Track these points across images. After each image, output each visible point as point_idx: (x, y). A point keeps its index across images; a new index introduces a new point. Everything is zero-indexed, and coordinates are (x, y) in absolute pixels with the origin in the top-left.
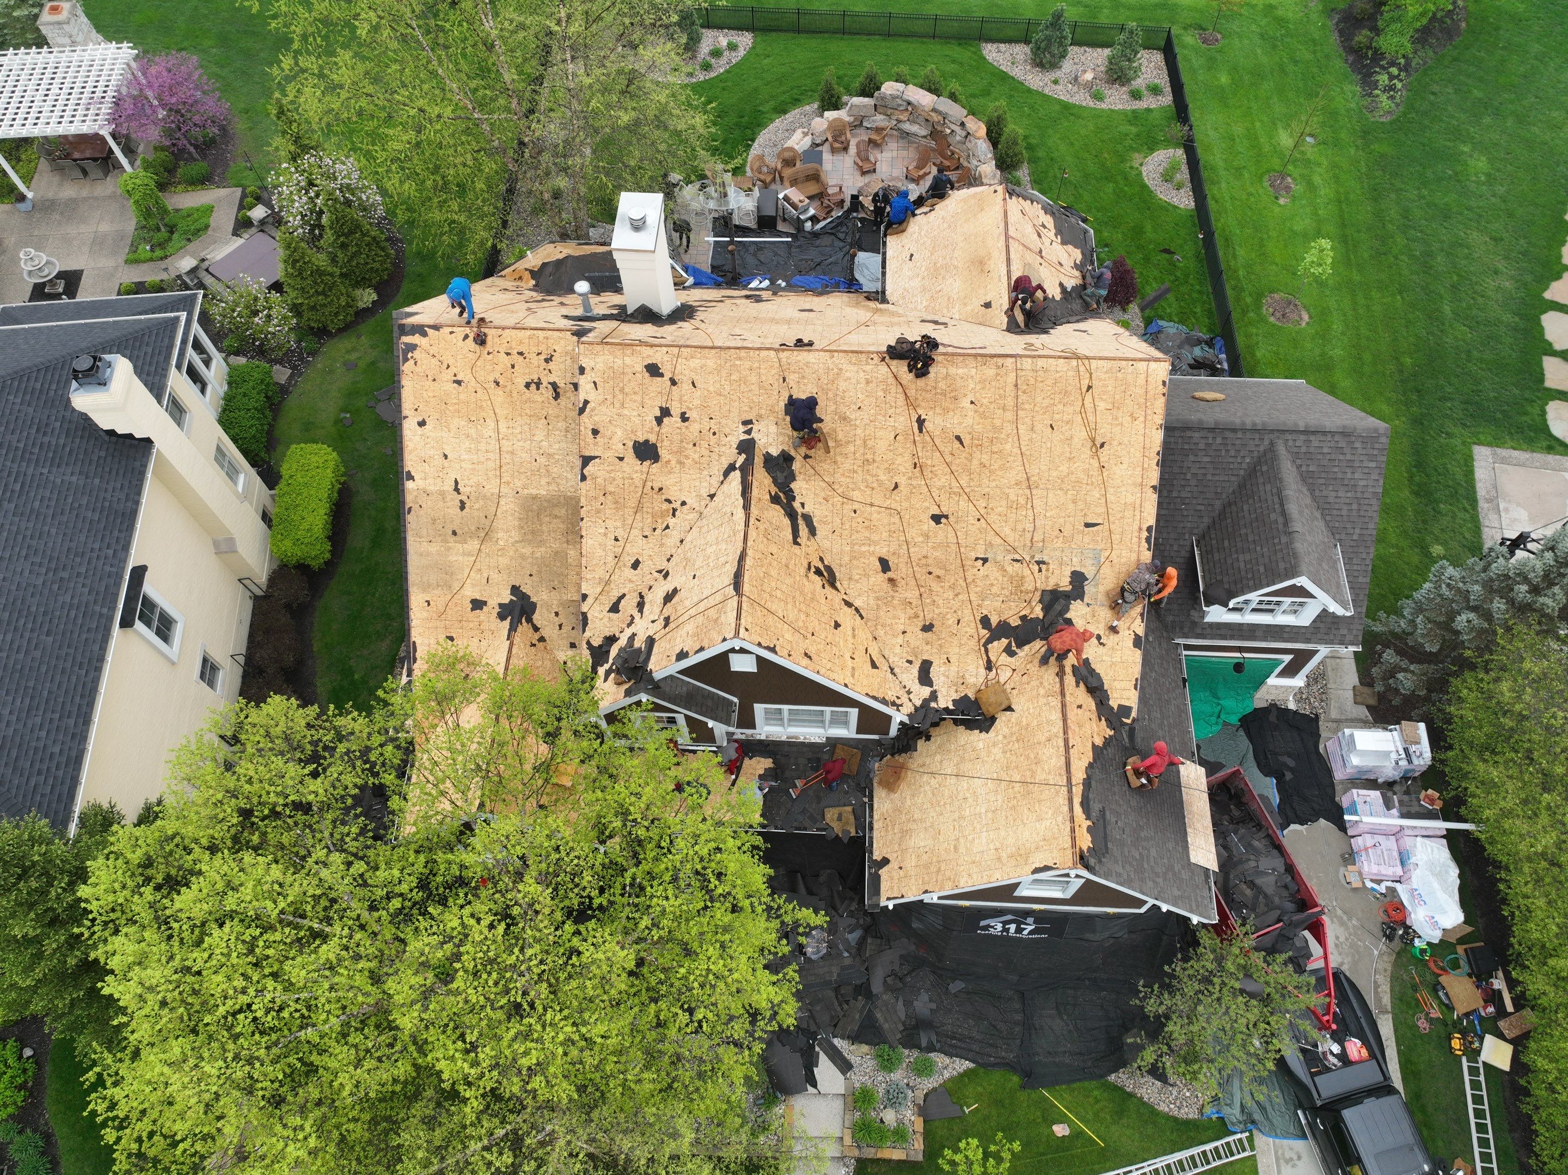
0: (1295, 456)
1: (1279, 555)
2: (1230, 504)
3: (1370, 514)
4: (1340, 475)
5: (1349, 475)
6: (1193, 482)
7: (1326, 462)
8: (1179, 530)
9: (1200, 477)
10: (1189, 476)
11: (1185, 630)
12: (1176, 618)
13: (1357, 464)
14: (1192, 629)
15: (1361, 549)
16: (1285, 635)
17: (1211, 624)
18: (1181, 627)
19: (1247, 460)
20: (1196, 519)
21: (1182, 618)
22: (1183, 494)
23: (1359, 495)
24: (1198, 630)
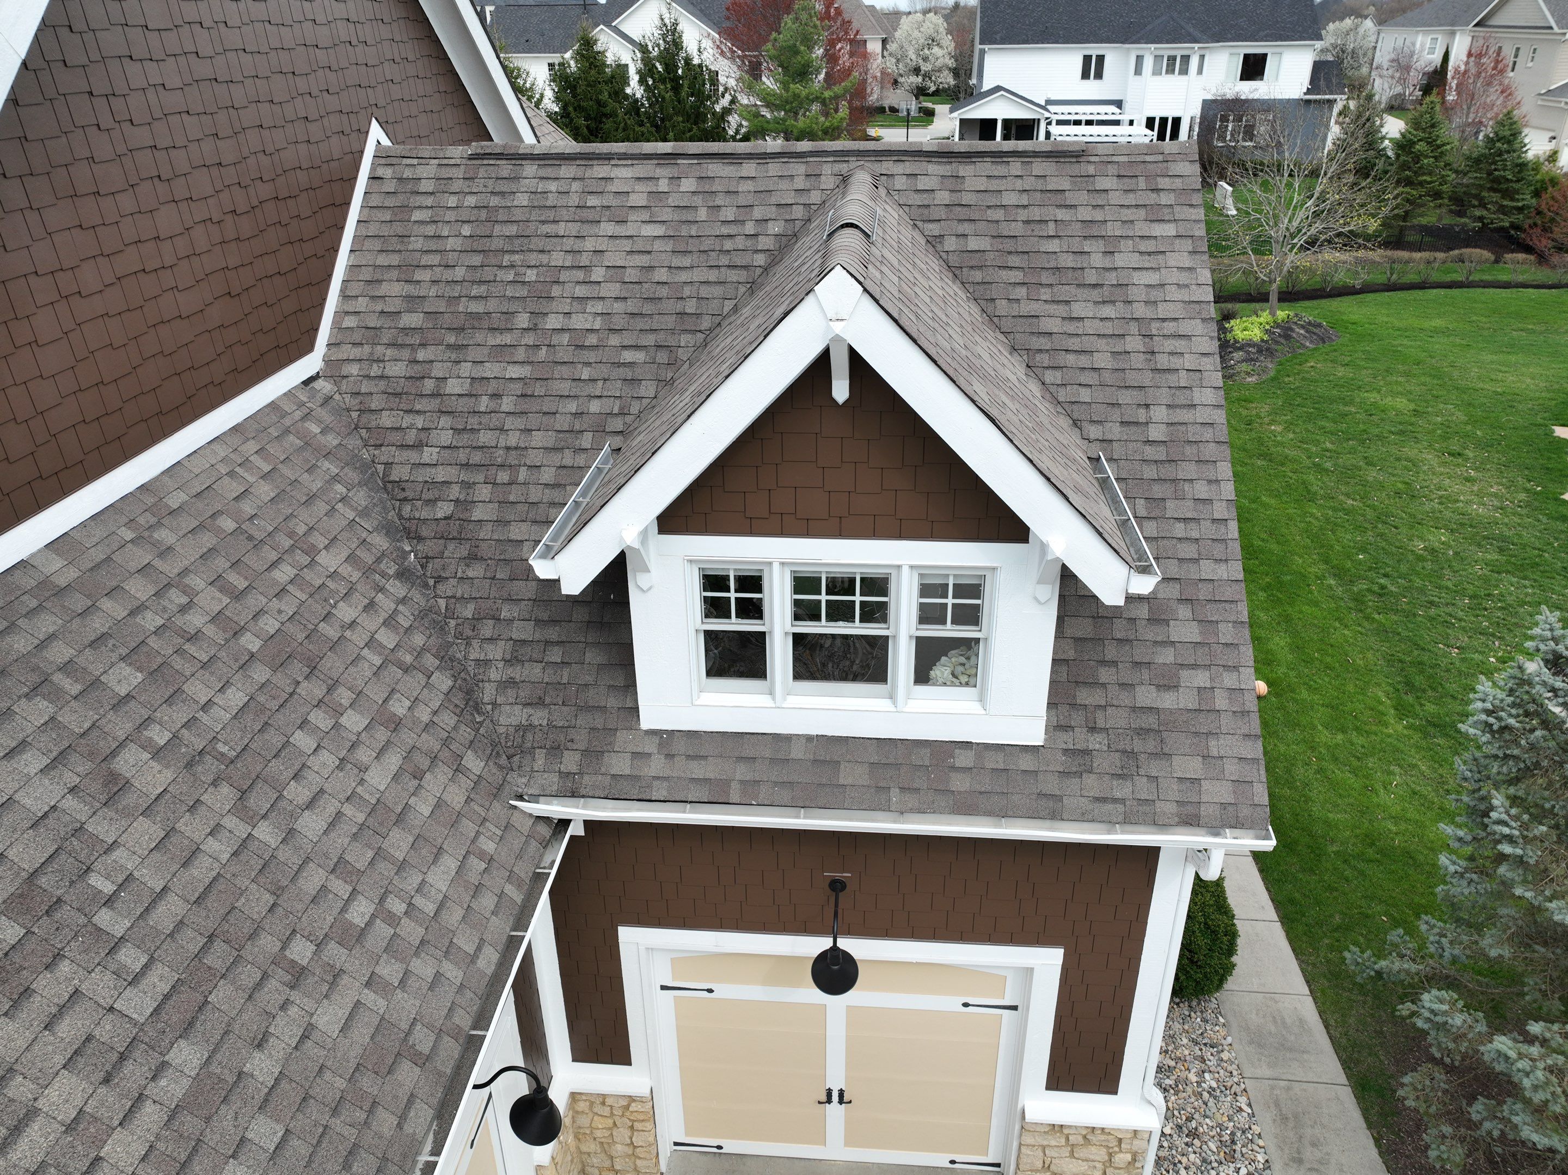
3: (1189, 361)
4: (1068, 261)
5: (1097, 260)
6: (611, 290)
7: (1017, 229)
8: (562, 422)
9: (631, 275)
10: (598, 274)
11: (570, 761)
12: (539, 717)
13: (1114, 229)
14: (593, 755)
15: (1188, 470)
16: (959, 783)
17: (665, 737)
18: (555, 750)
19: (775, 228)
20: (616, 388)
21: (561, 716)
22: (578, 322)
23: (1140, 310)
24: (620, 764)
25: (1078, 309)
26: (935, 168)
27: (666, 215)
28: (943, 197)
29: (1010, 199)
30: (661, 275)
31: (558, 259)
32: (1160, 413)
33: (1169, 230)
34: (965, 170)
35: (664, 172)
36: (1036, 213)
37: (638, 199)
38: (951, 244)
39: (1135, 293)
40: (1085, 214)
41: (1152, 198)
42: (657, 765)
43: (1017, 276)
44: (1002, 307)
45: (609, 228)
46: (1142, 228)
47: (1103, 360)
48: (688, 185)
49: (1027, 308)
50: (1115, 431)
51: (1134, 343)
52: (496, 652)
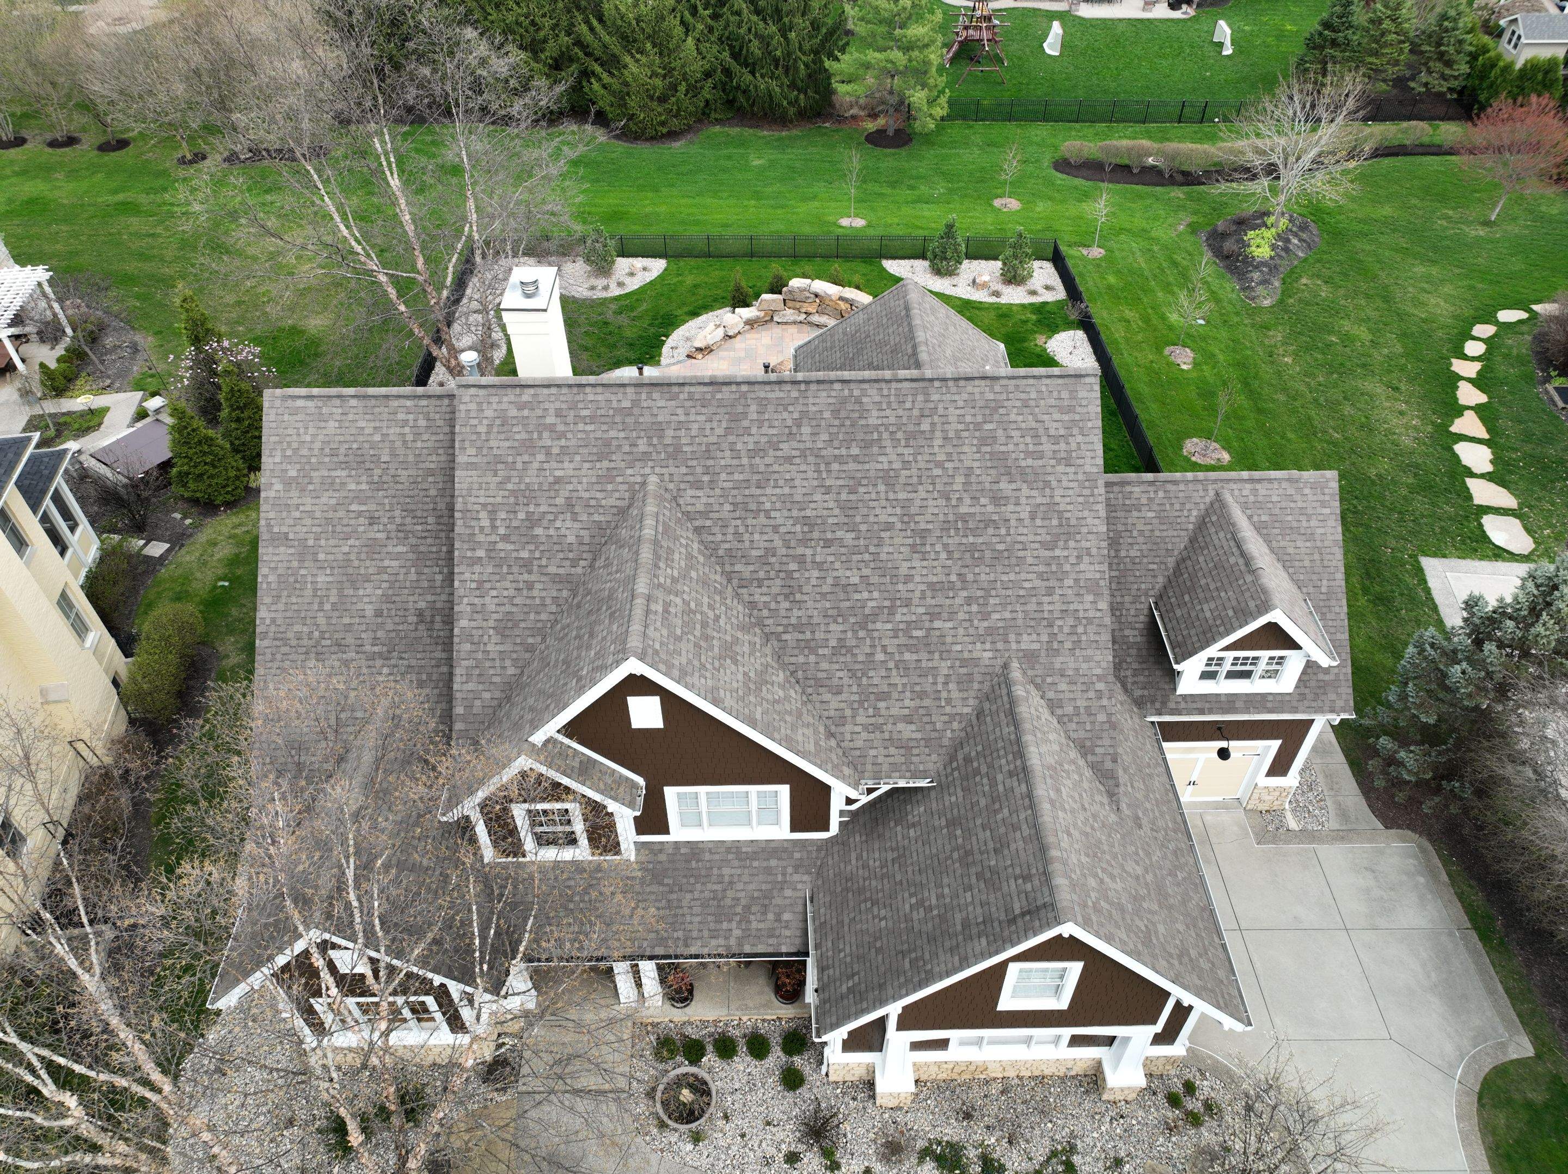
0: (1245, 507)
1: (1247, 595)
2: (1184, 560)
3: (1334, 563)
4: (1295, 524)
5: (1304, 524)
6: (1141, 540)
7: (1277, 511)
8: (1134, 592)
9: (1147, 534)
10: (1135, 533)
11: (1158, 705)
12: (1146, 693)
13: (1310, 511)
14: (1164, 703)
15: (1333, 603)
16: (1269, 705)
17: (1184, 697)
18: (1153, 702)
19: (1195, 513)
20: (1150, 579)
21: (1152, 692)
22: (1133, 553)
23: (1319, 544)
24: (1172, 705)
25: (1299, 544)
26: (1248, 486)
27: (1155, 507)
28: (1252, 499)
29: (1275, 499)
30: (1157, 533)
31: (1120, 528)
32: (1325, 582)
33: (1327, 511)
34: (1258, 486)
35: (1151, 489)
36: (1284, 504)
37: (1144, 501)
38: (1255, 518)
39: (1317, 537)
40: (1300, 504)
41: (1321, 498)
42: (1183, 705)
43: (1277, 531)
44: (1274, 544)
45: (1135, 514)
46: (1320, 510)
47: (1307, 563)
48: (1161, 494)
49: (1282, 544)
50: (1311, 590)
51: (1317, 557)
52: (1129, 673)
